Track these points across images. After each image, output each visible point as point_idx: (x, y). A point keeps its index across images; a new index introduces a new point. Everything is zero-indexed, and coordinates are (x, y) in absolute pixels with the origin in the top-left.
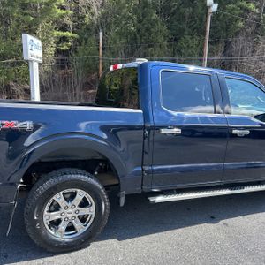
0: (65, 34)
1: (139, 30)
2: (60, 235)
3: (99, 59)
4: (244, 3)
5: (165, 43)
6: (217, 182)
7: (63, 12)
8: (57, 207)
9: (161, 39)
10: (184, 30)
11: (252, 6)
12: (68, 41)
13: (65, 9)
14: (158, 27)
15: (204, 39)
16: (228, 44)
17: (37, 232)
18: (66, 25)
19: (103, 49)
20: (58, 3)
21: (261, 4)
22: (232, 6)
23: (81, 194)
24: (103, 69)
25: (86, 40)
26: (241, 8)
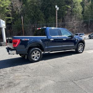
0: (9, 18)
1: (35, 16)
2: (36, 60)
3: (22, 26)
4: (67, 6)
5: (44, 19)
6: (61, 49)
7: (8, 10)
8: (34, 54)
9: (42, 18)
10: (49, 15)
11: (69, 6)
12: (11, 20)
13: (9, 10)
14: (41, 14)
15: (56, 17)
16: (63, 19)
17: (31, 58)
18: (9, 15)
19: (23, 22)
20: (6, 8)
21: (72, 6)
22: (63, 7)
23: (38, 52)
24: (24, 29)
25: (17, 19)
26: (66, 7)
